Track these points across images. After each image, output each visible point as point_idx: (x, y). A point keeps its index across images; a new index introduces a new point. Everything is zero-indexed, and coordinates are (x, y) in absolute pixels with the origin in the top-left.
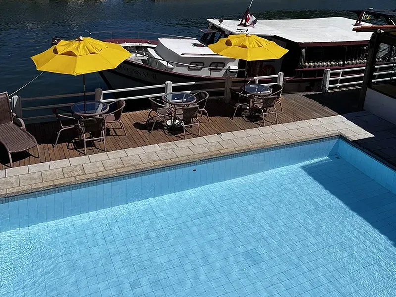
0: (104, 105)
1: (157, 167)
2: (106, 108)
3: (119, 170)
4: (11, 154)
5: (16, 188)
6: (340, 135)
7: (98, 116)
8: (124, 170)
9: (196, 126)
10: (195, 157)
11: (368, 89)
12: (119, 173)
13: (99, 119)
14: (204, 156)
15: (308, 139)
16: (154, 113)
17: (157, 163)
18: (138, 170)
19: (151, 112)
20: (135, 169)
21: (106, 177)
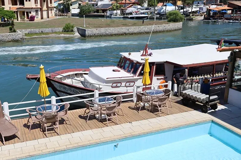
0: (57, 107)
1: (91, 144)
2: (58, 108)
3: (67, 146)
4: (4, 137)
5: (8, 157)
6: (212, 120)
7: (53, 113)
8: (71, 146)
9: (116, 118)
10: (116, 137)
11: (230, 89)
12: (68, 148)
13: (54, 115)
14: (121, 137)
15: (190, 123)
16: (87, 111)
17: (91, 142)
18: (80, 146)
19: (86, 110)
20: (78, 145)
21: (60, 150)
